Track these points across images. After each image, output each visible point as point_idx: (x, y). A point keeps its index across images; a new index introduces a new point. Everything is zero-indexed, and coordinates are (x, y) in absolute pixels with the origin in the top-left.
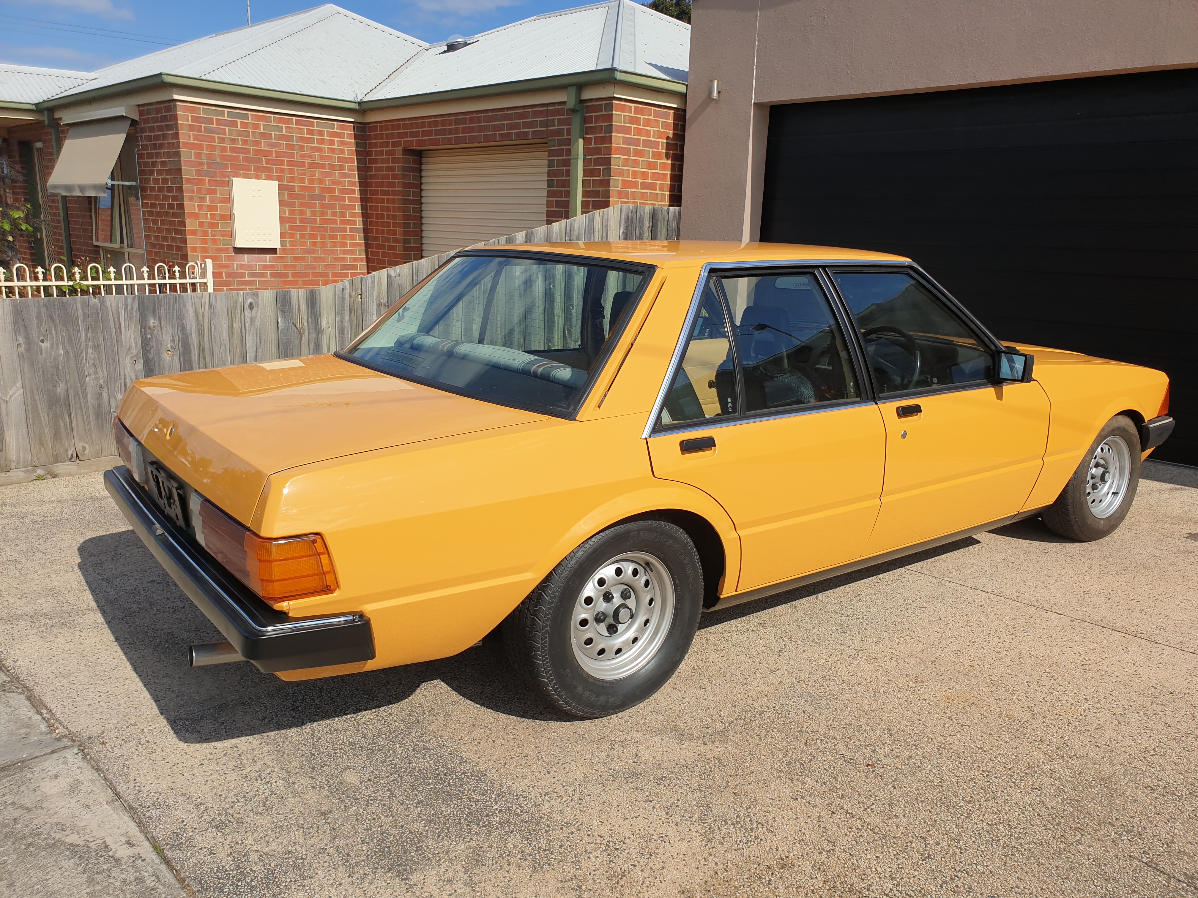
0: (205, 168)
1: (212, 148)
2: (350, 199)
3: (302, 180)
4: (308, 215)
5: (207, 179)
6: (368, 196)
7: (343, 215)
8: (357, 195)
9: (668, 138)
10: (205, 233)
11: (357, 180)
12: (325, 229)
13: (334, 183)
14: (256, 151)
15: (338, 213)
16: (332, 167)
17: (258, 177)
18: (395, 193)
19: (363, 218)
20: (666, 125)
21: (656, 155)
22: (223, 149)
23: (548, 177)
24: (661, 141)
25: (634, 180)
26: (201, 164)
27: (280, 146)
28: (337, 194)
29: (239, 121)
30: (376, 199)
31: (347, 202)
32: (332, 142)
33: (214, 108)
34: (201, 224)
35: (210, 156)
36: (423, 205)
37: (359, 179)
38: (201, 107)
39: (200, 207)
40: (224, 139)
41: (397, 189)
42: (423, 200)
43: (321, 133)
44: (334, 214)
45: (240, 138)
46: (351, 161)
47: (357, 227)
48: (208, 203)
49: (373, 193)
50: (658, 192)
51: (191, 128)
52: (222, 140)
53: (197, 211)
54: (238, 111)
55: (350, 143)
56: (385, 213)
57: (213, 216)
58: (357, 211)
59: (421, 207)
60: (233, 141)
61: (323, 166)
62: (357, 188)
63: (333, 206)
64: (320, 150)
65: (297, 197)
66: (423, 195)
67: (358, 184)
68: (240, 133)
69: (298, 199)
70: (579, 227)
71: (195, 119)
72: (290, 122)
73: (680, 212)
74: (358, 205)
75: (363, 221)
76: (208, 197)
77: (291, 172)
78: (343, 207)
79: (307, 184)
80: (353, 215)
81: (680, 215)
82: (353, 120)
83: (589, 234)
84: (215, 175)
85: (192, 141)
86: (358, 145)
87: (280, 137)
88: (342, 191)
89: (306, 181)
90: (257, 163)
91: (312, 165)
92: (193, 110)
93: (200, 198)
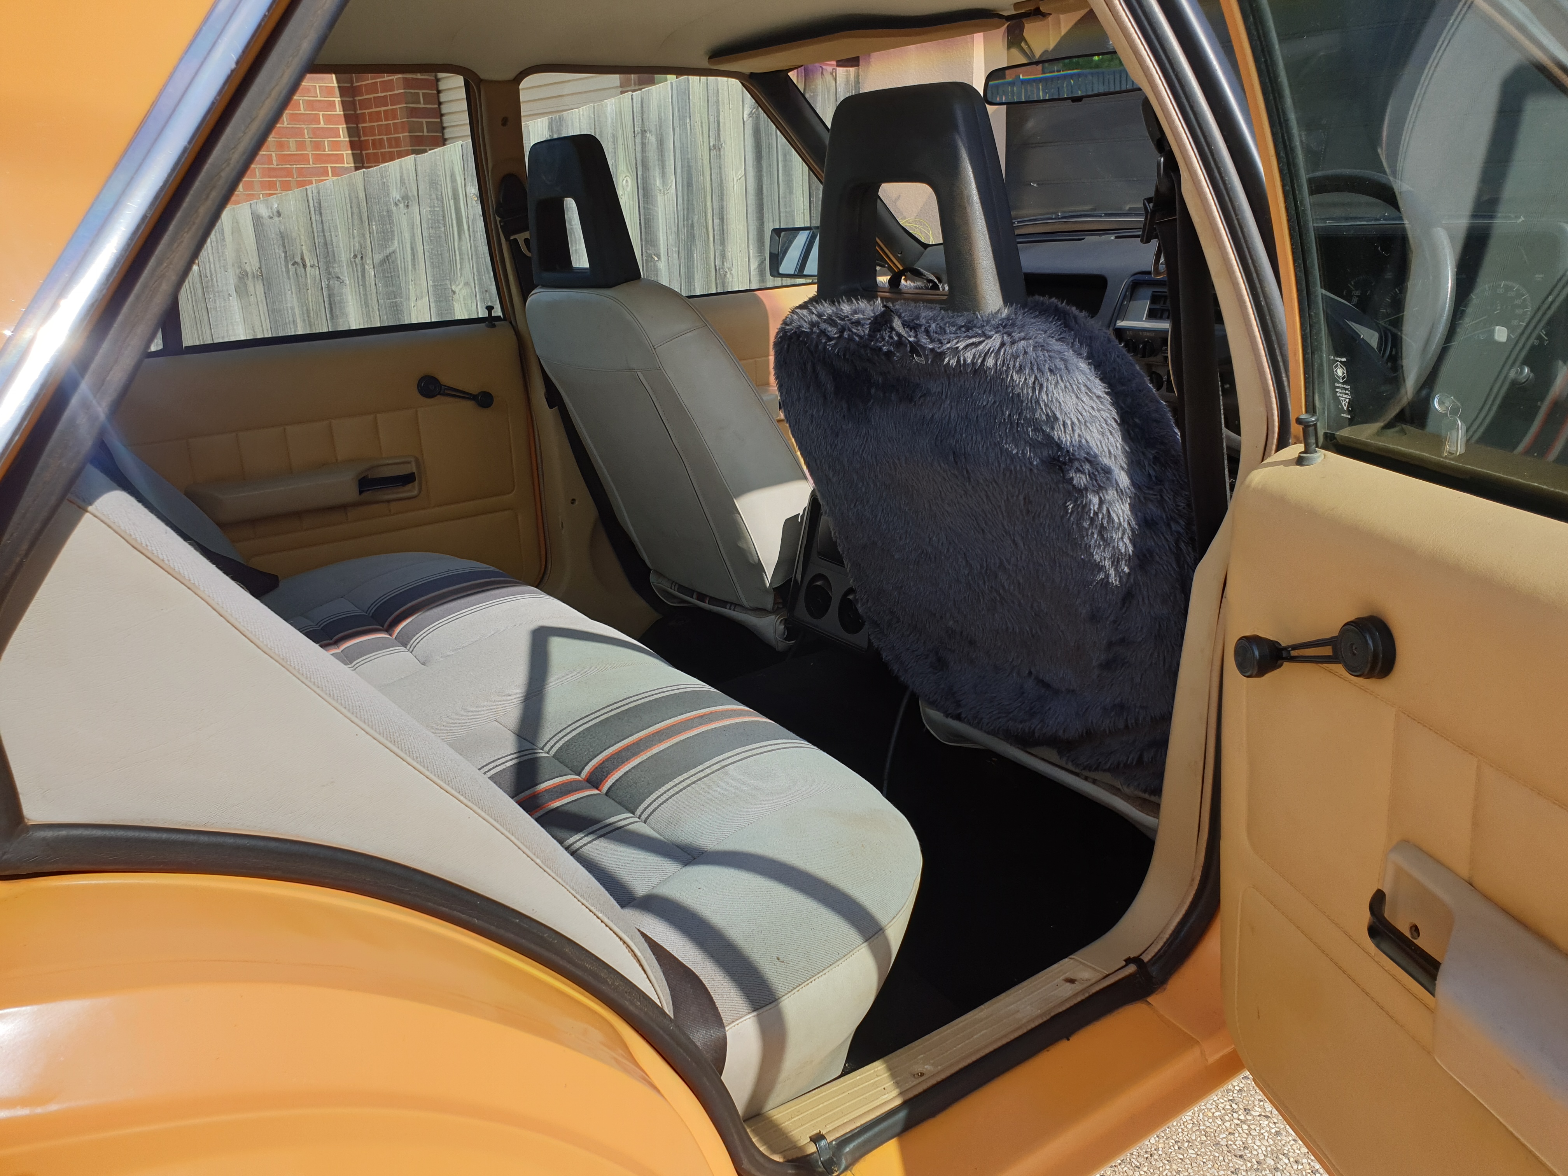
2: (328, 119)
6: (359, 112)
7: (317, 146)
8: (339, 111)
12: (289, 173)
15: (308, 144)
18: (395, 100)
19: (352, 149)
28: (302, 111)
30: (370, 114)
31: (322, 125)
36: (444, 118)
41: (396, 92)
42: (445, 109)
44: (301, 145)
47: (346, 165)
49: (365, 104)
56: (385, 137)
58: (342, 138)
59: (441, 122)
62: (337, 100)
63: (299, 133)
66: (442, 100)
67: (337, 91)
70: (659, 107)
74: (342, 128)
75: (353, 154)
78: (315, 132)
80: (335, 145)
83: (682, 118)
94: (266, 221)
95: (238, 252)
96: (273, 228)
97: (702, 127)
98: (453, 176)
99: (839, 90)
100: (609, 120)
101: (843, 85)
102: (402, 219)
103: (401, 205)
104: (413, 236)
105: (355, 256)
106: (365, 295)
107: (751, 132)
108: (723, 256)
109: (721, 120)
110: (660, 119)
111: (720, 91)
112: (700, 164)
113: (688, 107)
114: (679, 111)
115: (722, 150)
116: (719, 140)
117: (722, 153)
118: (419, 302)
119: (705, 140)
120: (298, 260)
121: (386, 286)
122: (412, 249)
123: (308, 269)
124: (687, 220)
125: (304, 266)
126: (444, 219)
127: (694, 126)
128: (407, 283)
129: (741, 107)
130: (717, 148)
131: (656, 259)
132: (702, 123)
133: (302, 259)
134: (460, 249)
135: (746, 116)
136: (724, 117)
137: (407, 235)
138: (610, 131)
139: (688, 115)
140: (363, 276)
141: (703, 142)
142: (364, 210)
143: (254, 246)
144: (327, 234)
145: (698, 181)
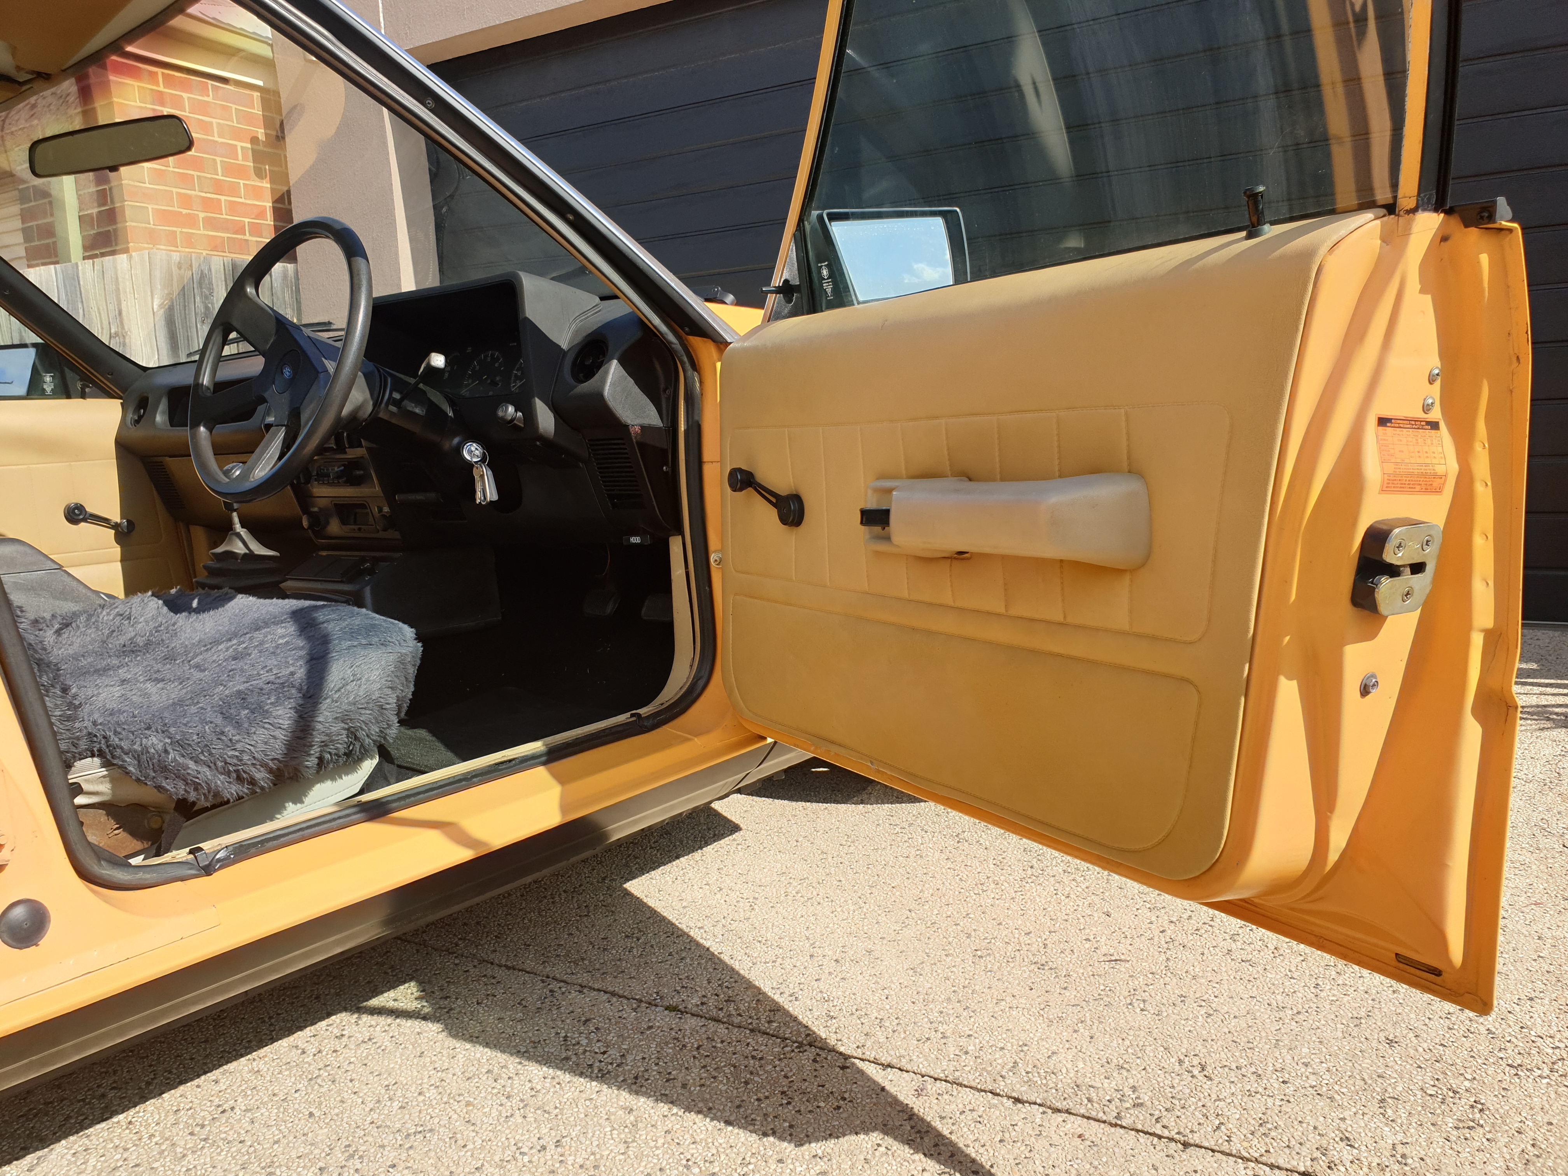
9: (254, 140)
20: (248, 118)
21: (237, 171)
23: (23, 223)
24: (239, 144)
25: (184, 212)
50: (247, 237)
73: (297, 272)
81: (297, 278)
97: (100, 313)
99: (275, 285)
101: (280, 280)
107: (163, 323)
109: (124, 310)
111: (120, 280)
113: (78, 293)
114: (67, 295)
115: (127, 337)
117: (127, 341)
119: (104, 327)
127: (89, 311)
129: (149, 298)
132: (99, 309)
135: (155, 307)
136: (127, 306)
139: (79, 300)
141: (102, 328)
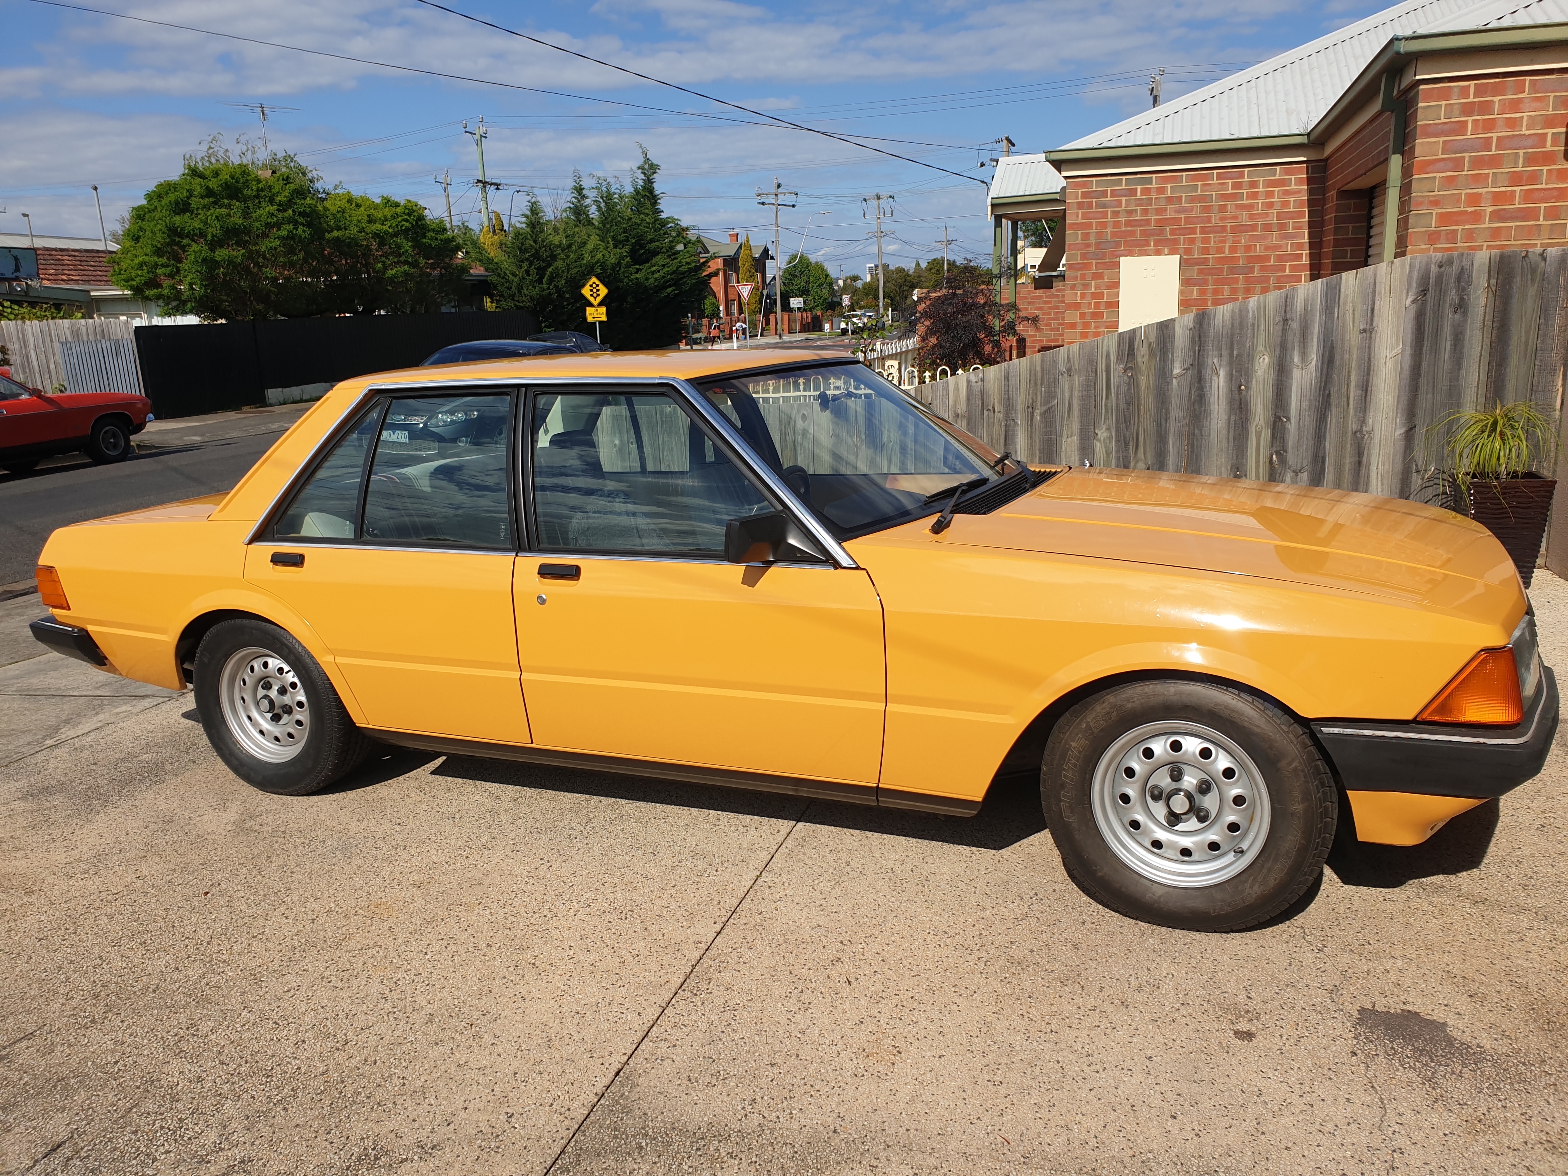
0: (1093, 249)
1: (1104, 225)
2: (1293, 268)
3: (1220, 250)
4: (1225, 294)
5: (1094, 262)
6: (1321, 261)
10: (1086, 325)
11: (1306, 240)
13: (1267, 248)
14: (1157, 221)
16: (1267, 227)
17: (1158, 253)
22: (1116, 224)
24: (1555, 131)
25: (1470, 210)
26: (1088, 246)
27: (1192, 211)
28: (1272, 263)
29: (1139, 188)
31: (1287, 273)
32: (1270, 194)
33: (1109, 178)
34: (1083, 316)
35: (1099, 235)
37: (1310, 238)
38: (1094, 179)
39: (1083, 296)
40: (1118, 212)
43: (1253, 184)
45: (1139, 208)
46: (1300, 215)
48: (1093, 290)
49: (1323, 256)
51: (1080, 206)
52: (1116, 214)
53: (1079, 301)
54: (1139, 176)
55: (1299, 192)
57: (1097, 305)
60: (1130, 213)
61: (1254, 228)
62: (1306, 252)
63: (1265, 280)
64: (1250, 207)
65: (1211, 272)
68: (1139, 203)
69: (1212, 275)
71: (1085, 195)
72: (1206, 177)
76: (1093, 282)
77: (1206, 240)
78: (1281, 279)
79: (1227, 254)
82: (1305, 159)
84: (1104, 257)
85: (1080, 220)
86: (1311, 192)
87: (1193, 199)
88: (1280, 258)
89: (1227, 251)
90: (1158, 235)
91: (1237, 230)
92: (1084, 185)
93: (1084, 285)
94: (974, 384)
95: (955, 401)
96: (977, 388)
98: (1108, 356)
100: (1251, 312)
102: (1064, 383)
103: (1066, 375)
104: (1071, 397)
105: (1028, 407)
106: (1031, 432)
107: (1413, 318)
108: (1363, 422)
109: (1376, 308)
110: (1306, 310)
112: (1347, 344)
115: (1374, 333)
116: (1372, 325)
117: (1374, 336)
118: (1069, 439)
119: (1355, 325)
120: (991, 408)
121: (1045, 427)
122: (1069, 404)
123: (996, 413)
124: (1324, 391)
125: (994, 411)
126: (1095, 384)
128: (1062, 426)
129: (1404, 294)
130: (1369, 331)
131: (1285, 420)
133: (994, 407)
134: (1106, 405)
135: (1408, 303)
136: (1380, 305)
137: (1067, 395)
138: (1250, 321)
140: (1032, 420)
141: (1353, 327)
142: (1039, 378)
143: (965, 399)
144: (1010, 393)
145: (1342, 358)
